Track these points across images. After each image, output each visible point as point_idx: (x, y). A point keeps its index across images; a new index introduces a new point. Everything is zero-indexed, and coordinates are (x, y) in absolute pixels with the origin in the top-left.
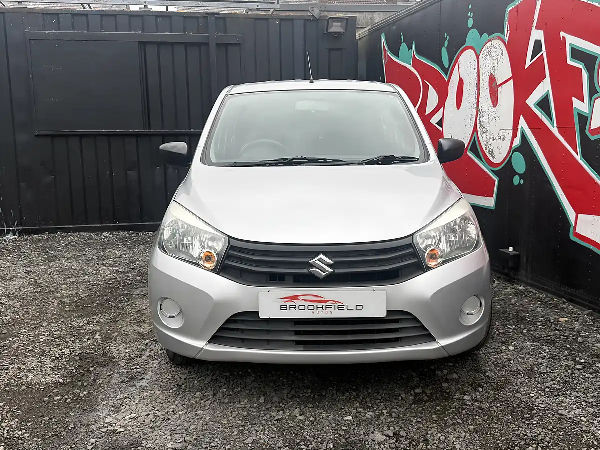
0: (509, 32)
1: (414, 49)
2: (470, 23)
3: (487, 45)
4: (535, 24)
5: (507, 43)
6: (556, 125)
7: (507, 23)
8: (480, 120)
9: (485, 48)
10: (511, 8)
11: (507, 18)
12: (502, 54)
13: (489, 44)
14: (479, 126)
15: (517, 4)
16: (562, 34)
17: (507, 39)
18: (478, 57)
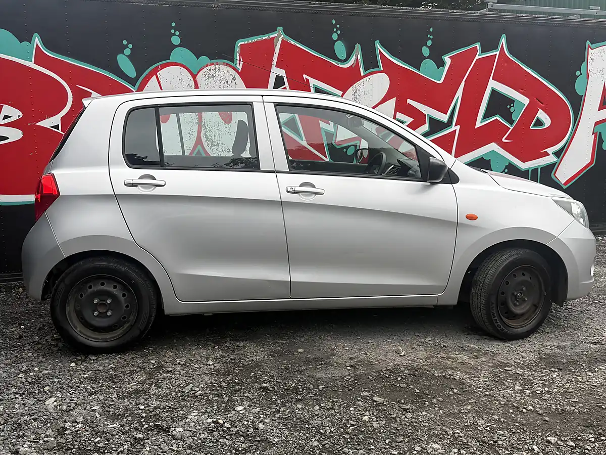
0: (242, 63)
1: (37, 40)
2: (176, 40)
3: (210, 67)
4: (274, 63)
5: (240, 71)
6: (304, 139)
7: (238, 54)
8: (205, 134)
9: (205, 69)
10: (243, 43)
11: (237, 49)
12: (234, 79)
13: (212, 67)
14: (203, 139)
15: (250, 41)
16: (305, 76)
17: (240, 68)
18: (194, 76)
